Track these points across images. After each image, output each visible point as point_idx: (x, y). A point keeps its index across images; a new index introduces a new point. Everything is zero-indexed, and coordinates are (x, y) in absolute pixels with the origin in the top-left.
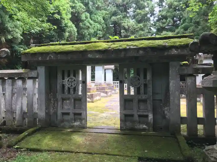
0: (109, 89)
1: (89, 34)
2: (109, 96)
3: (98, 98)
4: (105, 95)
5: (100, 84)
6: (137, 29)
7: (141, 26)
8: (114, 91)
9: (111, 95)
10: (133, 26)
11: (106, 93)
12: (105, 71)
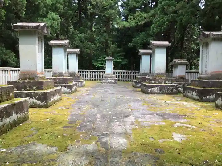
0: (73, 80)
1: (45, 7)
2: (73, 92)
3: (56, 98)
4: (69, 90)
5: (61, 74)
6: (106, 7)
7: (111, 4)
8: (80, 84)
9: (76, 90)
10: (101, 2)
11: (70, 87)
12: (67, 56)
